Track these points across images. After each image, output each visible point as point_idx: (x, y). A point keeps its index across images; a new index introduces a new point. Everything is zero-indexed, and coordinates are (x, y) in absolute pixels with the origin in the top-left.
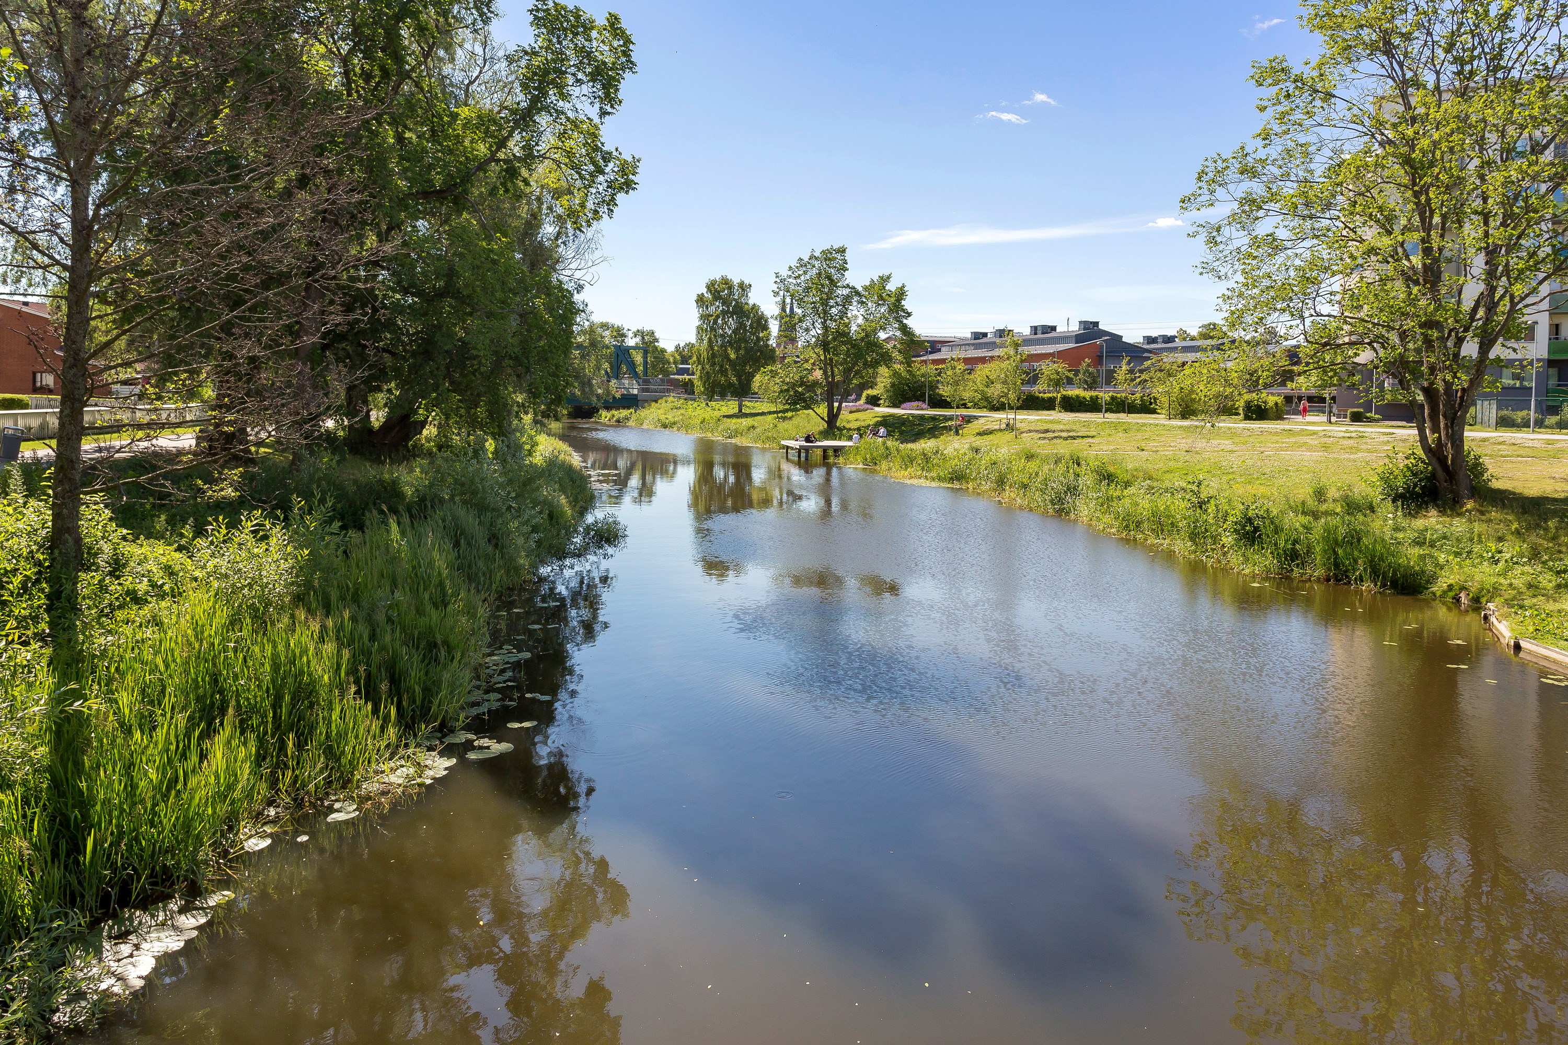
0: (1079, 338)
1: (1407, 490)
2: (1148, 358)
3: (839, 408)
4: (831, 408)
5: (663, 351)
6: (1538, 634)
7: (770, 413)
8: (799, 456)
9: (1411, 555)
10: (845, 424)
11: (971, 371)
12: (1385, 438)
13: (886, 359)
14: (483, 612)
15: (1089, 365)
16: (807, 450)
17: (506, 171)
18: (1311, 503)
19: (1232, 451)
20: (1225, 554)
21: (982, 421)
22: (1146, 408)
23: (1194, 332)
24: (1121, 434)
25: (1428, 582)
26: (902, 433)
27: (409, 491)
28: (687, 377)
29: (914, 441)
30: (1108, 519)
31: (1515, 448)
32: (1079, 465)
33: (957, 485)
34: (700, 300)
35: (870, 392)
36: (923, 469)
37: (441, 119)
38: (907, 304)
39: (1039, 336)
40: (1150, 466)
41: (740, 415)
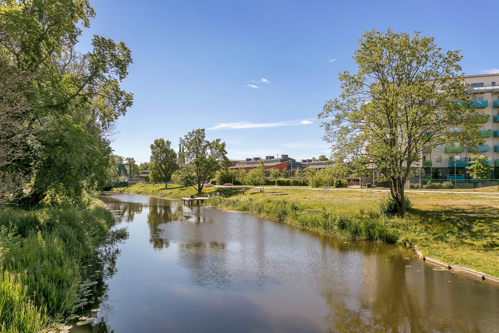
0: (282, 161)
1: (388, 210)
2: (305, 167)
3: (202, 186)
4: (199, 186)
5: (137, 166)
6: (430, 254)
7: (177, 188)
8: (189, 203)
9: (391, 231)
10: (204, 191)
11: (247, 172)
12: (378, 193)
13: (219, 168)
14: (77, 267)
15: (286, 170)
16: (192, 201)
17: (83, 99)
18: (360, 215)
19: (333, 198)
20: (335, 233)
21: (252, 189)
22: (305, 184)
23: (317, 158)
24: (298, 193)
25: (396, 239)
26: (224, 194)
27: (42, 221)
28: (146, 175)
29: (229, 197)
30: (296, 222)
31: (416, 195)
32: (286, 204)
33: (245, 212)
34: (152, 147)
35: (212, 180)
36: (233, 207)
37: (56, 79)
38: (226, 149)
39: (269, 160)
40: (308, 204)
41: (166, 188)
